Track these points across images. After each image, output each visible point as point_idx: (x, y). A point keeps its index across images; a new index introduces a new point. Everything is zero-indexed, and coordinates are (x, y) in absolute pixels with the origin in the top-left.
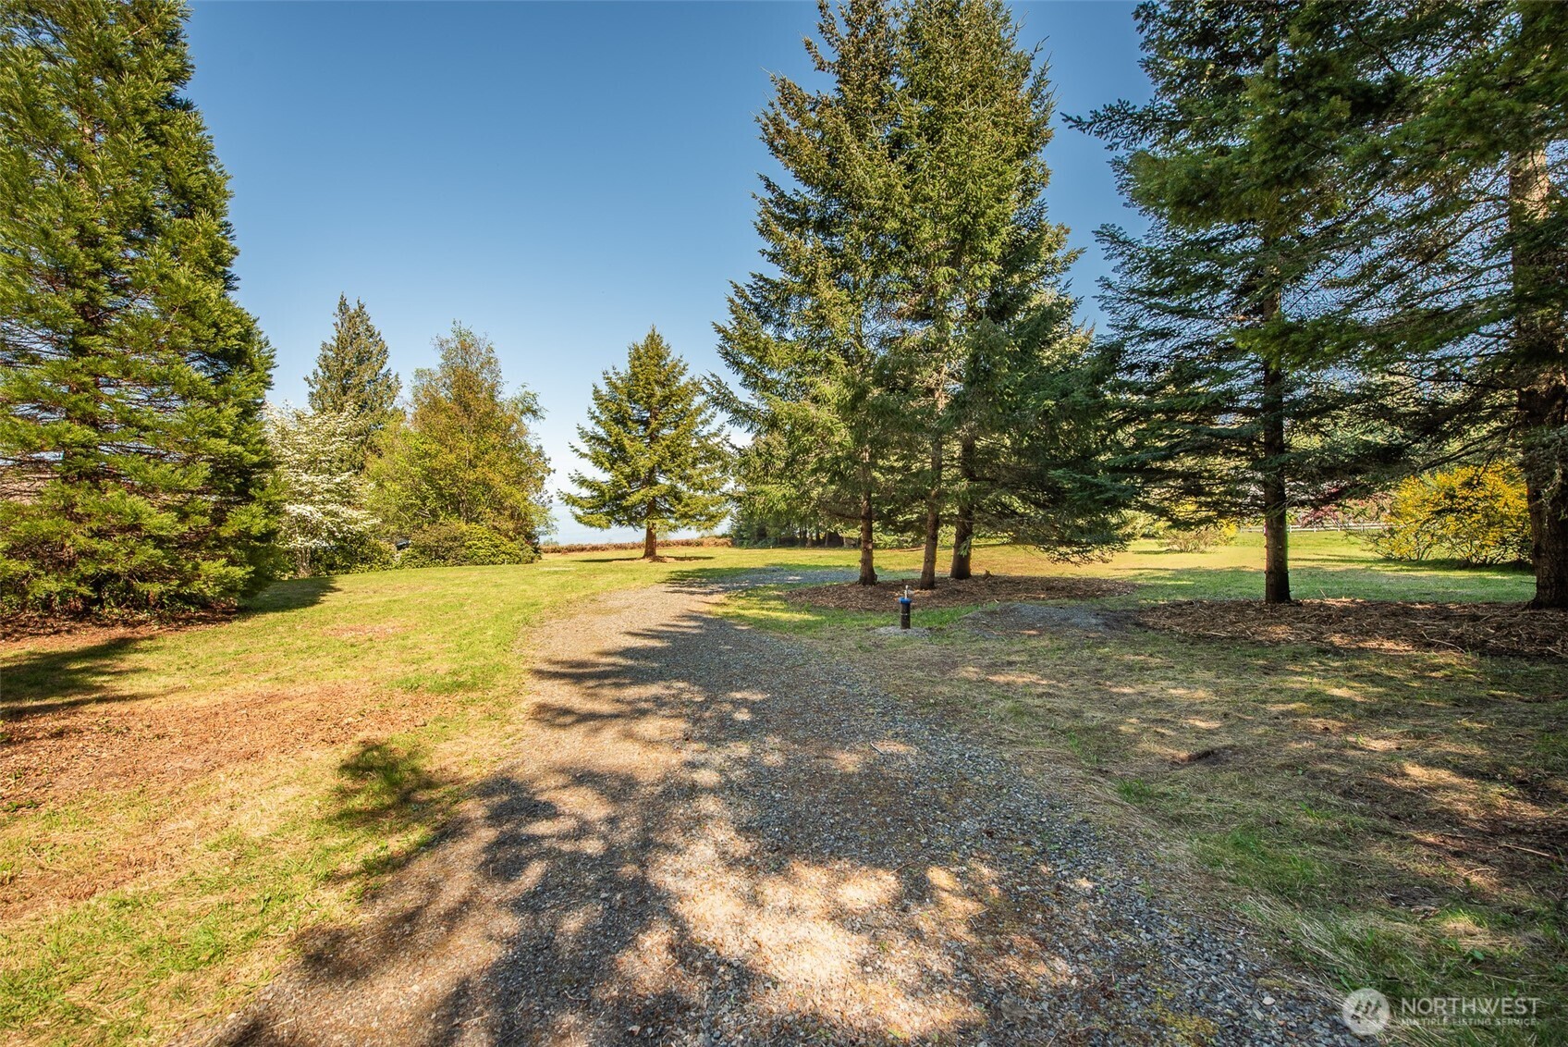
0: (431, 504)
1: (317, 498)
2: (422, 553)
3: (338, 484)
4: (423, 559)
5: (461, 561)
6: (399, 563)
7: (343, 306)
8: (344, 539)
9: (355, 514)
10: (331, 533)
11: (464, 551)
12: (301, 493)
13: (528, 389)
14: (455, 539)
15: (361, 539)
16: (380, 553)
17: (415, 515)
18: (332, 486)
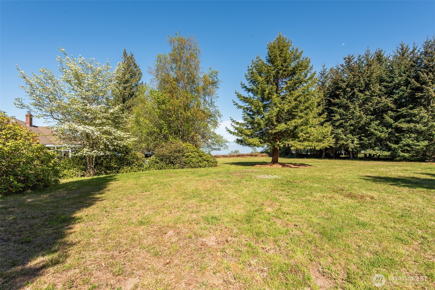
0: (165, 131)
1: (98, 121)
2: (162, 160)
3: (112, 114)
4: (161, 164)
5: (184, 165)
6: (148, 165)
7: (125, 54)
8: (115, 150)
9: (122, 134)
10: (106, 146)
11: (184, 159)
12: (87, 118)
13: (213, 70)
14: (179, 152)
15: (126, 150)
16: (137, 159)
17: (156, 138)
18: (108, 115)
